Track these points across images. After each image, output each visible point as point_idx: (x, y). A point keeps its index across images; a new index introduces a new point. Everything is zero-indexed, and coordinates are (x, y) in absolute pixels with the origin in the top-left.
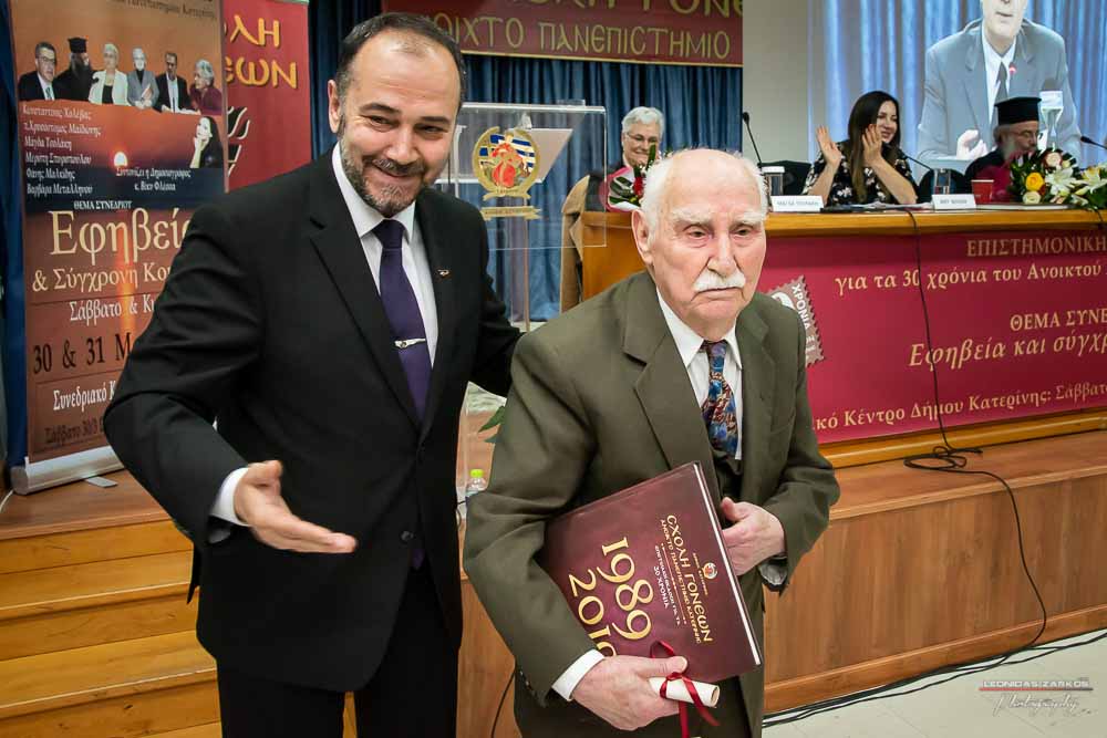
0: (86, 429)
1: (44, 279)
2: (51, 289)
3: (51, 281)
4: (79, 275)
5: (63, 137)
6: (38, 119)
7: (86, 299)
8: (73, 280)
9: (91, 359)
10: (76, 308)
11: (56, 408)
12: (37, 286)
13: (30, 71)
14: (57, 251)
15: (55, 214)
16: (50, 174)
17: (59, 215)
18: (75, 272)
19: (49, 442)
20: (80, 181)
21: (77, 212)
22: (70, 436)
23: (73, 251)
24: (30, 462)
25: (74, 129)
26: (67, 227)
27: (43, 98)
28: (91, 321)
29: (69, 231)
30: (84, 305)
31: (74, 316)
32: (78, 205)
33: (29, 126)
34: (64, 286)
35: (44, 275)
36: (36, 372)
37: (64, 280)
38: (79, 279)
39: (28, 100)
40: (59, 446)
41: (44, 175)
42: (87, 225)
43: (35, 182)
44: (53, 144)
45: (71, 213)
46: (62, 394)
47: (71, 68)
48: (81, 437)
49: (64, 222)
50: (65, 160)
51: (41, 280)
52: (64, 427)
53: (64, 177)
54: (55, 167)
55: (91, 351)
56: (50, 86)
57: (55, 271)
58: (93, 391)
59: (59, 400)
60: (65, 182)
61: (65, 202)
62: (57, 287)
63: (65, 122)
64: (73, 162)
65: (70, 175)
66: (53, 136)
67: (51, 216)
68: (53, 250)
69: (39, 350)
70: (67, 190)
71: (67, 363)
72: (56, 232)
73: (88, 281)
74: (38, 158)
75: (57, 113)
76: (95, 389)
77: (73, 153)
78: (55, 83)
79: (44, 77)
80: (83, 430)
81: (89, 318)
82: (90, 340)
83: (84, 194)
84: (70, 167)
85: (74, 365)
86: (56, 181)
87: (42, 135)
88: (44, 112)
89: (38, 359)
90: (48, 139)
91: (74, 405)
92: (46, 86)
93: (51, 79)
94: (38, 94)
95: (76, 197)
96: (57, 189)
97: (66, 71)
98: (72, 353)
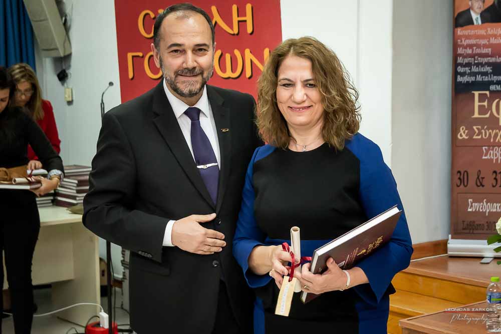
0: (488, 226)
1: (466, 131)
2: (471, 138)
3: (471, 133)
4: (491, 131)
5: (485, 46)
6: (468, 37)
7: (494, 146)
8: (486, 134)
9: (494, 185)
10: (487, 151)
11: (469, 210)
12: (461, 135)
13: (466, 9)
14: (476, 115)
15: (476, 93)
16: (475, 69)
17: (479, 94)
18: (488, 129)
19: (464, 229)
20: (495, 73)
21: (491, 92)
22: (477, 229)
23: (487, 116)
24: (452, 238)
25: (493, 41)
26: (484, 101)
27: (473, 23)
28: (497, 160)
29: (486, 104)
30: (493, 150)
31: (486, 156)
32: (492, 88)
33: (462, 41)
34: (480, 137)
35: (466, 130)
36: (458, 186)
37: (480, 133)
38: (490, 134)
39: (462, 26)
40: (469, 233)
41: (470, 70)
42: (497, 100)
43: (463, 74)
44: (478, 51)
45: (488, 93)
46: (474, 201)
47: (494, 3)
48: (485, 231)
49: (482, 98)
50: (485, 60)
51: (464, 132)
52: (474, 222)
53: (485, 70)
54: (477, 65)
55: (495, 179)
56: (479, 16)
57: (475, 128)
58: (495, 204)
59: (472, 206)
60: (485, 74)
61: (484, 86)
62: (475, 137)
63: (487, 37)
64: (491, 61)
65: (488, 69)
66: (478, 46)
67: (474, 94)
68: (473, 114)
69: (461, 174)
70: (486, 79)
71: (479, 184)
72: (477, 103)
73: (496, 135)
74: (466, 60)
75: (482, 32)
76: (497, 203)
77: (492, 56)
78: (482, 15)
79: (475, 12)
80: (486, 227)
81: (495, 158)
82: (495, 172)
83: (497, 81)
84: (488, 64)
85: (483, 186)
86: (479, 73)
87: (471, 46)
88: (472, 32)
89: (460, 179)
90: (475, 48)
91: (481, 210)
92: (475, 16)
93: (479, 11)
94: (470, 22)
95: (492, 83)
96: (479, 78)
97: (491, 6)
98: (483, 178)
